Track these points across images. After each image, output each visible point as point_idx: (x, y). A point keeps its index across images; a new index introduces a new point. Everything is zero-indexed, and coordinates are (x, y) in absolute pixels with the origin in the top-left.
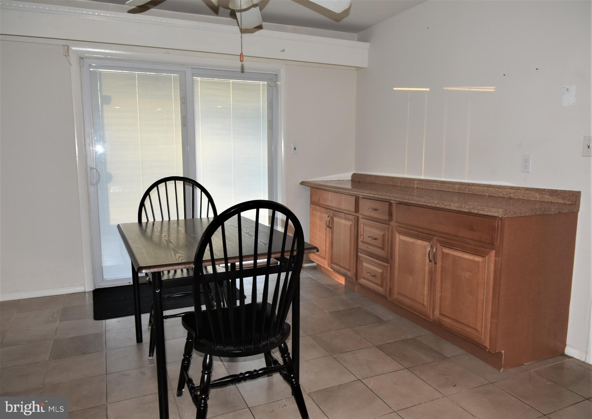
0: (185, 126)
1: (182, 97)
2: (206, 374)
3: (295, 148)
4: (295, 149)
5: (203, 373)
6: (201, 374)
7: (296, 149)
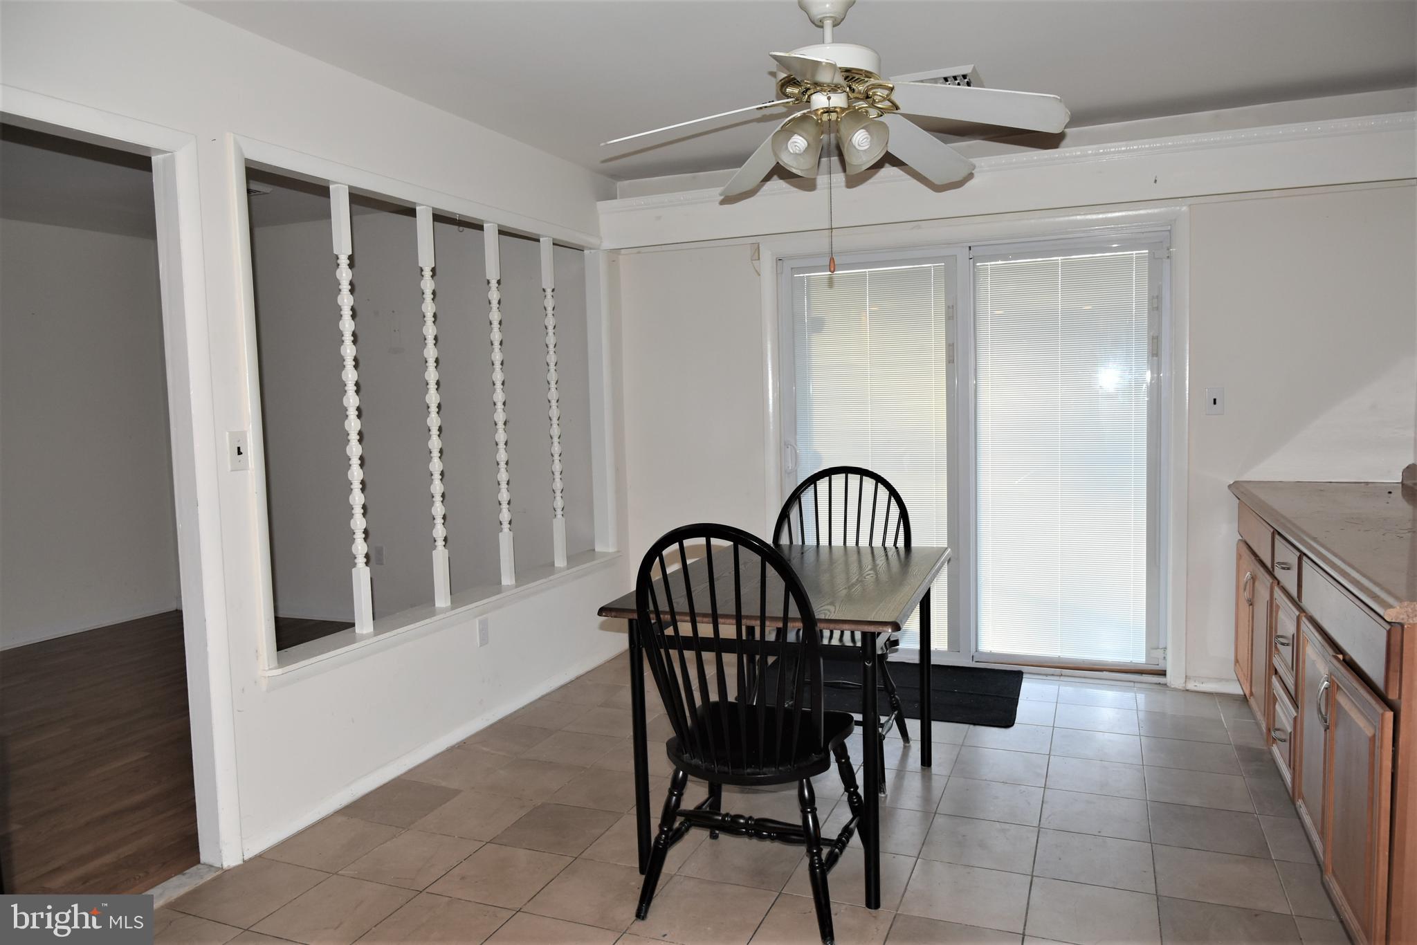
0: (953, 362)
1: (949, 307)
2: (675, 795)
3: (1215, 400)
4: (1215, 403)
5: (671, 794)
6: (667, 793)
7: (1217, 401)
